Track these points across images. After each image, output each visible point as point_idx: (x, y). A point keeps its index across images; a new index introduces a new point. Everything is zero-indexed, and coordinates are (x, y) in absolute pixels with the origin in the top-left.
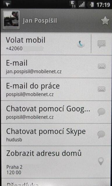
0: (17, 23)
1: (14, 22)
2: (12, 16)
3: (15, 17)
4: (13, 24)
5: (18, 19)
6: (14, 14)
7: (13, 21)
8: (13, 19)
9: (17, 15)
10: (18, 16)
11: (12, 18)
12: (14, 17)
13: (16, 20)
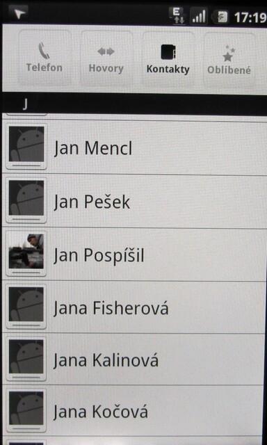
0: (41, 260)
1: (32, 259)
2: (29, 245)
3: (35, 248)
4: (31, 264)
5: (41, 252)
6: (33, 239)
7: (29, 256)
8: (30, 251)
9: (41, 244)
10: (43, 243)
11: (28, 248)
12: (33, 246)
13: (36, 255)
